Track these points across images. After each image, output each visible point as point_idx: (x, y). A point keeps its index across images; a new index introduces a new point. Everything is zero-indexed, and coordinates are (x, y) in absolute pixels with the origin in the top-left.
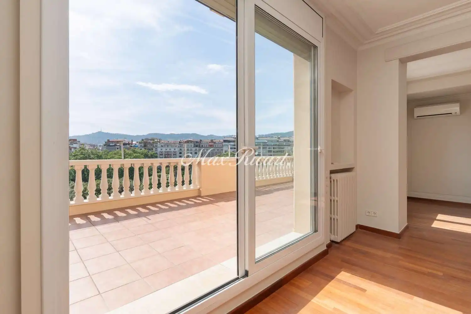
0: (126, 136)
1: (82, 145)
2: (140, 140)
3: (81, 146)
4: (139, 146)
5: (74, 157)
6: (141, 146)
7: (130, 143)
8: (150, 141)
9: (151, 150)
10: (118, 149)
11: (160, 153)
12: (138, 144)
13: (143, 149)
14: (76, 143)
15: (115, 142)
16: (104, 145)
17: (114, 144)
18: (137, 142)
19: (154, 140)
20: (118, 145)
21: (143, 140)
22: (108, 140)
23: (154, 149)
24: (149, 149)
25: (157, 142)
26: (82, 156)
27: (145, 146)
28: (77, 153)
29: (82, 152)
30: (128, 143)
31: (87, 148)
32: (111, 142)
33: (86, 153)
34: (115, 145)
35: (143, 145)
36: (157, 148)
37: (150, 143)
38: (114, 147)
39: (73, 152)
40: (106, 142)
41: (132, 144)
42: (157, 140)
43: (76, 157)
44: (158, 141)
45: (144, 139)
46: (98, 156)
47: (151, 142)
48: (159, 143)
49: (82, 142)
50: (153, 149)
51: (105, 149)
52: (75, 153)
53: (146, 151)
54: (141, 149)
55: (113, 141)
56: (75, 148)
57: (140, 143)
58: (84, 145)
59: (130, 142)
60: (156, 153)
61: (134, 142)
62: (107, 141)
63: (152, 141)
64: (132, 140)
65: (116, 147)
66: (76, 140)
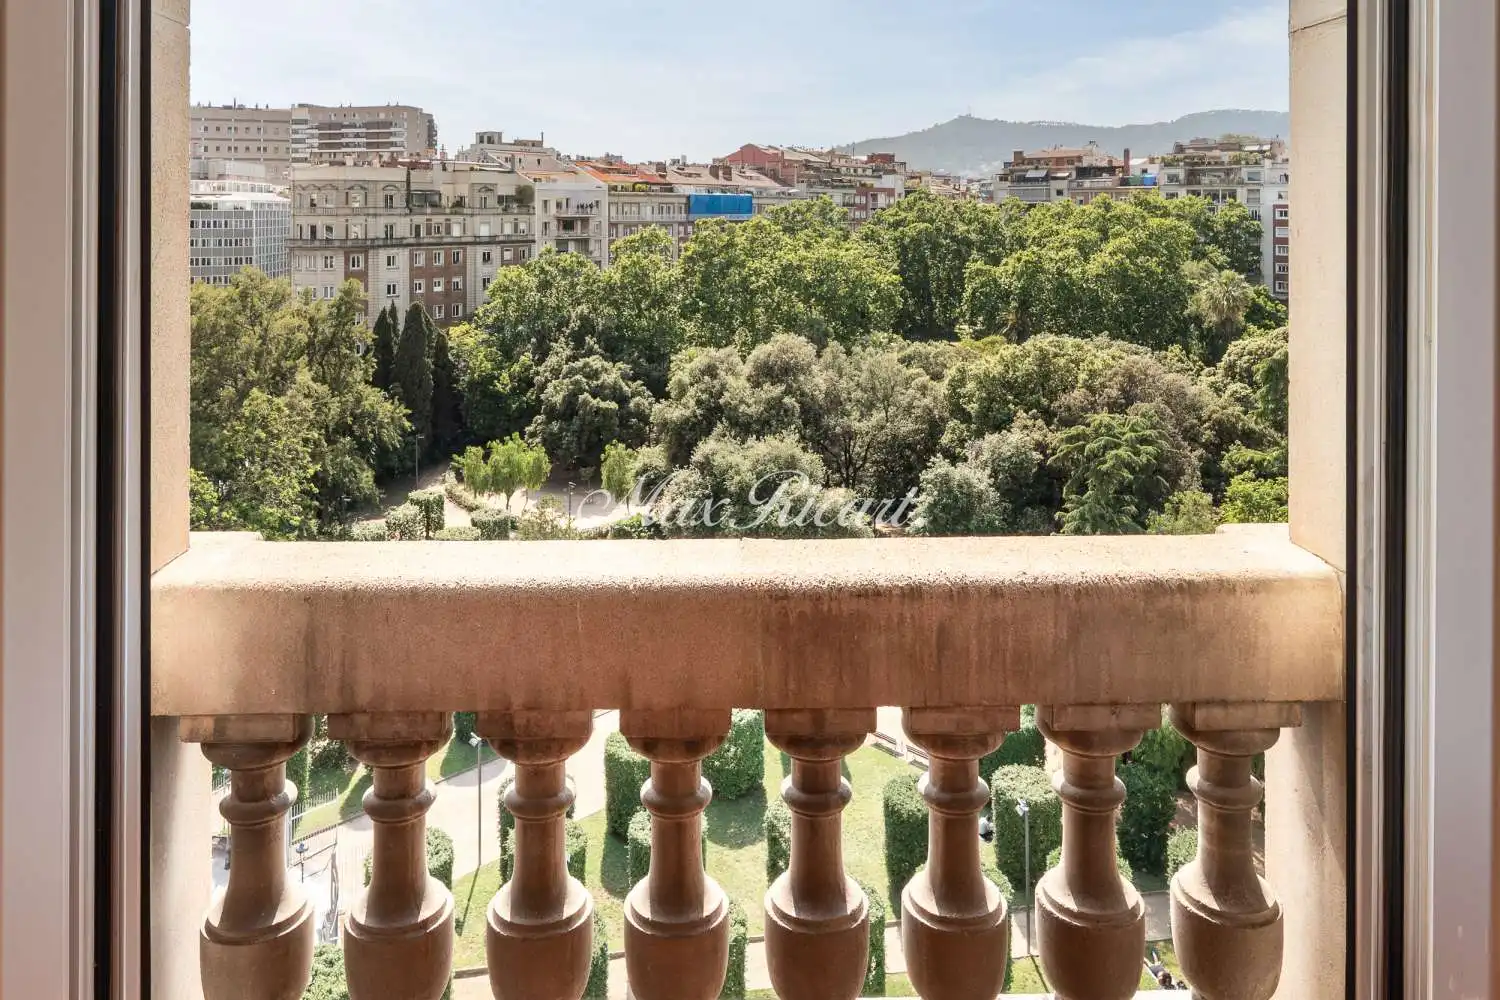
0: (1094, 135)
1: (912, 178)
2: (1166, 150)
3: (910, 183)
4: (1164, 180)
5: (896, 229)
6: (1172, 179)
7: (1115, 164)
8: (1216, 153)
9: (1224, 197)
10: (1060, 193)
11: (1278, 217)
12: (1154, 170)
13: (1182, 193)
14: (893, 172)
15: (1047, 161)
16: (1001, 179)
17: (1042, 174)
18: (1152, 161)
19: (1240, 148)
20: (1059, 175)
21: (1180, 149)
22: (1018, 154)
23: (1242, 194)
24: (1215, 196)
25: (1260, 156)
26: (922, 226)
27: (1193, 177)
28: (903, 215)
29: (922, 210)
30: (1104, 164)
31: (933, 190)
32: (1030, 161)
33: (937, 215)
34: (1047, 178)
35: (1181, 173)
36: (1258, 190)
37: (1222, 163)
38: (1042, 186)
39: (883, 209)
40: (1006, 164)
41: (1125, 169)
42: (1256, 148)
43: (901, 229)
44: (1262, 152)
45: (1185, 142)
46: (984, 225)
47: (1226, 157)
48: (1267, 163)
49: (914, 167)
50: (1233, 195)
51: (1003, 196)
52: (896, 214)
53: (1201, 202)
54: (1172, 196)
55: (1039, 160)
56: (890, 192)
57: (1167, 164)
58: (920, 178)
59: (1119, 161)
60: (1256, 216)
61: (1133, 162)
62: (1011, 159)
63: (1232, 153)
64: (1127, 153)
65: (1055, 185)
66: (889, 158)
